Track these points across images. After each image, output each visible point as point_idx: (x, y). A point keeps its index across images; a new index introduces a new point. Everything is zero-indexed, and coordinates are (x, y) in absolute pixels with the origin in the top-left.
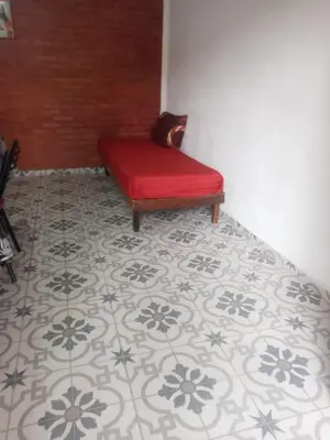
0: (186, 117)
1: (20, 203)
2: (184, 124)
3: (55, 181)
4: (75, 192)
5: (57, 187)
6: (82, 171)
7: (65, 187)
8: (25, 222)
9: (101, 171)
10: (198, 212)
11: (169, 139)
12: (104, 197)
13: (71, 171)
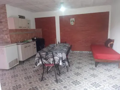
0: (114, 40)
1: (71, 57)
3: (80, 54)
4: (83, 57)
5: (80, 55)
6: (86, 52)
7: (81, 55)
8: (71, 61)
9: (91, 52)
10: (115, 65)
11: (109, 45)
12: (90, 58)
13: (84, 52)
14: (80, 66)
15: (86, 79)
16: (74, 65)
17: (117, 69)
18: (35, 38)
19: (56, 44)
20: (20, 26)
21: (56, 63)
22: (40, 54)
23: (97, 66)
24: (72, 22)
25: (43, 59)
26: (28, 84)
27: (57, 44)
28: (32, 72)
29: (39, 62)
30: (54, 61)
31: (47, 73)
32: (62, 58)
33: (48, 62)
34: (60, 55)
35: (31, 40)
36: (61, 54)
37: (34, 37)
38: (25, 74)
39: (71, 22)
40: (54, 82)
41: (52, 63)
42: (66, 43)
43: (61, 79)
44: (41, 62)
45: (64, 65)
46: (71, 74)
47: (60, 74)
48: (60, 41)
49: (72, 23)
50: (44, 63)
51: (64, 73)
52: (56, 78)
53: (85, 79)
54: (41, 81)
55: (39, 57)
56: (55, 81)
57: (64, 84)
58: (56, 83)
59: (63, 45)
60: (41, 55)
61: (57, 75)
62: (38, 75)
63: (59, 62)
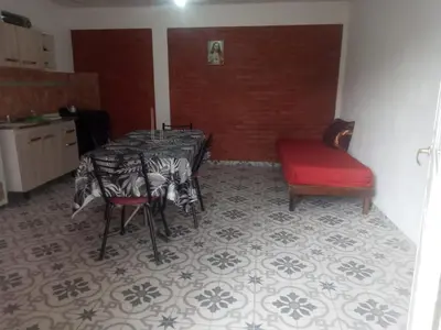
0: (353, 123)
1: (210, 182)
2: (352, 128)
3: (239, 170)
8: (210, 194)
9: (277, 165)
10: (352, 205)
11: (337, 141)
12: (273, 184)
13: (252, 163)
14: (240, 207)
15: (259, 248)
16: (219, 205)
17: (358, 218)
18: (73, 110)
19: (153, 132)
20: (10, 57)
21: (155, 193)
22: (93, 161)
23: (297, 209)
24: (216, 55)
25: (104, 181)
26: (49, 271)
27: (158, 132)
28: (61, 232)
29: (89, 192)
30: (148, 186)
31: (121, 234)
32: (176, 177)
33: (125, 189)
34: (170, 165)
35: (56, 116)
36: (172, 160)
37: (70, 106)
38: (35, 236)
39: (210, 55)
40: (147, 260)
41: (138, 195)
42: (191, 127)
43: (172, 250)
44: (96, 192)
45: (185, 201)
46: (208, 233)
47: (168, 233)
48: (168, 123)
49: (215, 59)
50: (108, 194)
51: (181, 230)
52: (155, 248)
53: (254, 247)
54: (96, 260)
55: (89, 173)
56: (150, 257)
57: (181, 266)
58: (152, 265)
59: (182, 135)
60: (98, 162)
61: (158, 240)
62: (88, 239)
63: (166, 189)
